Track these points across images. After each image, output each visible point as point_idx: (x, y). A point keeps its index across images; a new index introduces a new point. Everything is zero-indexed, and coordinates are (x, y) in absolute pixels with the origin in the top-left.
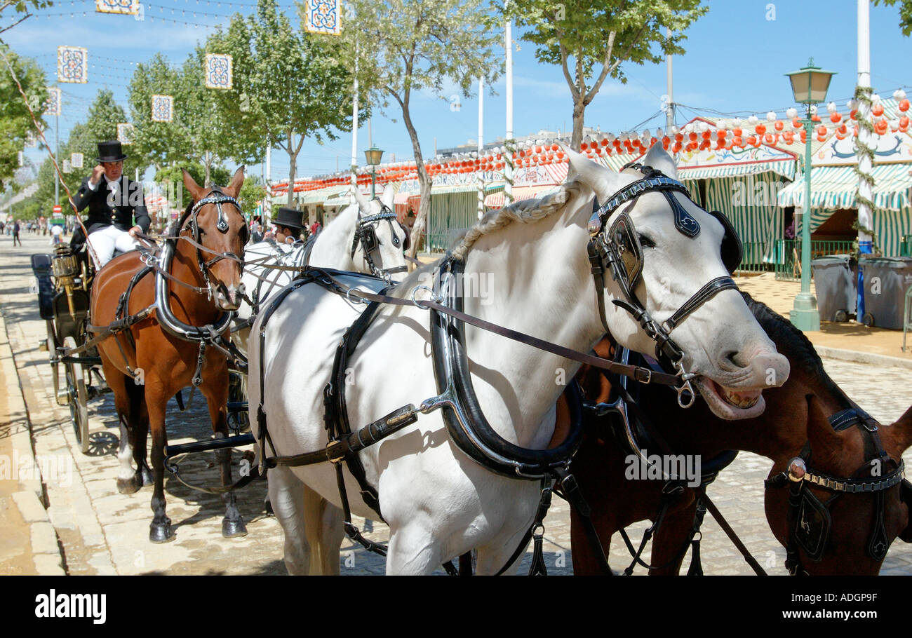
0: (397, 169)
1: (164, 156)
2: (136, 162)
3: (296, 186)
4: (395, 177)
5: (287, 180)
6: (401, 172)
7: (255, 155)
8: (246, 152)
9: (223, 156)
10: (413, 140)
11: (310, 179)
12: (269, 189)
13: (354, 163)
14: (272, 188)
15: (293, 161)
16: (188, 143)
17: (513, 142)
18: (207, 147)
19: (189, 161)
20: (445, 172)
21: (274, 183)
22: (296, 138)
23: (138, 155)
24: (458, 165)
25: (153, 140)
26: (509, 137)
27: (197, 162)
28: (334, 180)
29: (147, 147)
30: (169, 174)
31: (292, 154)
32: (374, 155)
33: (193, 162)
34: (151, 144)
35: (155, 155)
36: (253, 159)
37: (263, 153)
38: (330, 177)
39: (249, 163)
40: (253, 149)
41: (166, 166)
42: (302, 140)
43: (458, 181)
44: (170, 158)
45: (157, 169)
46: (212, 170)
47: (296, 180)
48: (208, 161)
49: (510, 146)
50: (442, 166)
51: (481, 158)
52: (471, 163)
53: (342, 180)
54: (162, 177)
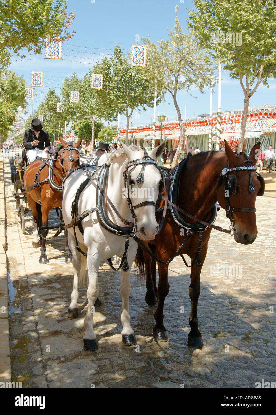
0: (172, 124)
1: (75, 117)
2: (64, 120)
3: (129, 131)
4: (172, 127)
5: (125, 128)
6: (175, 125)
7: (114, 117)
8: (109, 115)
9: (100, 117)
10: (178, 112)
11: (136, 128)
12: (119, 132)
13: (154, 121)
14: (120, 131)
15: (128, 121)
16: (85, 112)
17: (221, 113)
18: (93, 113)
19: (86, 119)
20: (193, 126)
21: (121, 129)
22: (129, 110)
23: (65, 117)
24: (198, 123)
25: (70, 110)
26: (219, 111)
27: (89, 120)
28: (146, 128)
29: (69, 113)
30: (78, 125)
31: (128, 117)
32: (162, 118)
33: (87, 120)
34: (70, 112)
35: (71, 117)
36: (112, 119)
37: (117, 116)
38: (144, 127)
39: (110, 120)
40: (112, 114)
41: (76, 121)
42: (132, 111)
43: (201, 129)
44: (78, 118)
45: (73, 123)
46: (95, 123)
47: (129, 128)
48: (93, 119)
49: (219, 115)
50: (192, 123)
51: (207, 120)
52: (203, 122)
53: (150, 128)
54: (75, 126)
